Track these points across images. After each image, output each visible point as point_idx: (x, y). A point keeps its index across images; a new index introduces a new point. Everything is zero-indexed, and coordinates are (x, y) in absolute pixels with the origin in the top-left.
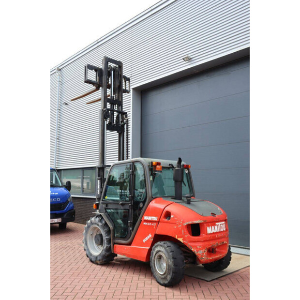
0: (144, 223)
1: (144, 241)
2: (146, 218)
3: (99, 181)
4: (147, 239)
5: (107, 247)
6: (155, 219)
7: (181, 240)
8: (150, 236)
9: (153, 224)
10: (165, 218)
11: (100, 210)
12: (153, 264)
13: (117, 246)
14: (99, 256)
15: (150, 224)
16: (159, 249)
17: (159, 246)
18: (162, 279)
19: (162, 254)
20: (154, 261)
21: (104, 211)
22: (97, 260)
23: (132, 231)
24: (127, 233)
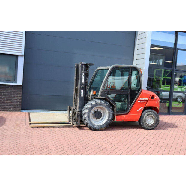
0: (138, 102)
1: (138, 111)
2: (141, 99)
3: (83, 74)
4: (140, 109)
5: (112, 118)
6: (147, 99)
7: (158, 108)
8: (142, 107)
9: (144, 102)
10: (152, 98)
11: (101, 95)
12: (144, 121)
13: (117, 116)
14: (103, 125)
15: (142, 102)
16: (149, 113)
17: (148, 112)
18: (150, 127)
19: (151, 115)
20: (145, 120)
21: (105, 96)
22: (102, 127)
23: (130, 106)
24: (126, 108)
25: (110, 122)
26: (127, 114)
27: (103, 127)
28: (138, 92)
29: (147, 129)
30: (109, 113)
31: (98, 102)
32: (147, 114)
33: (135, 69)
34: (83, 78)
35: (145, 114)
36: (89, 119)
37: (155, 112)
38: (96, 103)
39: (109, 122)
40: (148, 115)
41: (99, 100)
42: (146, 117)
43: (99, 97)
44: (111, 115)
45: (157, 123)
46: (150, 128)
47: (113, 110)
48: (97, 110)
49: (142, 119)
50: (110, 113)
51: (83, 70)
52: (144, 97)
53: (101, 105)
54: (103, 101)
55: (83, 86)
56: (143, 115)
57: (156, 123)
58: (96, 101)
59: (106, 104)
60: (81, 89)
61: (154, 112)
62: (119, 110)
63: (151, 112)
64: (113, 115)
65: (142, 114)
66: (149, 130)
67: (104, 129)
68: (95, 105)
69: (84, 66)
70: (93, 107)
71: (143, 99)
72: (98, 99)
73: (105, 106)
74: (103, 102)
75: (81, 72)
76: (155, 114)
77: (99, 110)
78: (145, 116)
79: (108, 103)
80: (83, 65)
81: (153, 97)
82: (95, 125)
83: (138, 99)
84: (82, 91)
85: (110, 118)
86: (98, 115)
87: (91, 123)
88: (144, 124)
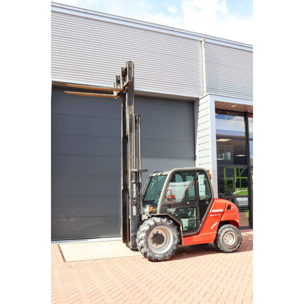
0: (211, 215)
1: (212, 228)
2: (214, 211)
3: (134, 185)
4: (214, 226)
5: (178, 241)
6: (221, 210)
7: (237, 221)
8: (216, 223)
9: (218, 215)
10: (228, 209)
11: (161, 211)
12: (222, 242)
13: (186, 238)
14: (167, 252)
15: (216, 215)
16: (227, 230)
17: (226, 228)
18: (231, 248)
19: (230, 232)
20: (223, 239)
21: (166, 212)
22: (165, 256)
23: (200, 223)
24: (195, 226)
25: (177, 248)
26: (198, 234)
27: (167, 255)
28: (210, 202)
29: (227, 253)
30: (173, 234)
31: (157, 221)
32: (224, 231)
33: (202, 172)
34: (134, 190)
35: (221, 232)
36: (147, 247)
37: (235, 227)
38: (155, 223)
39: (175, 248)
40: (226, 232)
41: (159, 218)
42: (224, 235)
43: (158, 214)
44: (176, 237)
45: (240, 243)
46: (231, 251)
47: (179, 229)
48: (157, 232)
49: (219, 238)
50: (175, 235)
51: (134, 179)
52: (218, 209)
53: (162, 224)
54: (164, 218)
55: (135, 201)
56: (219, 233)
57: (238, 243)
58: (154, 221)
59: (168, 224)
60: (132, 205)
61: (233, 228)
62: (186, 229)
63: (229, 227)
64: (180, 237)
65: (217, 232)
66: (229, 254)
67: (169, 258)
68: (153, 225)
69: (134, 174)
70: (151, 228)
71: (217, 211)
72: (158, 216)
73: (167, 226)
74: (165, 220)
75: (131, 183)
76: (235, 230)
77: (160, 232)
78: (222, 235)
79: (171, 221)
80: (133, 172)
81: (229, 207)
82: (155, 254)
83: (210, 212)
84: (134, 207)
85: (176, 242)
86: (159, 239)
87: (151, 251)
88: (222, 246)
